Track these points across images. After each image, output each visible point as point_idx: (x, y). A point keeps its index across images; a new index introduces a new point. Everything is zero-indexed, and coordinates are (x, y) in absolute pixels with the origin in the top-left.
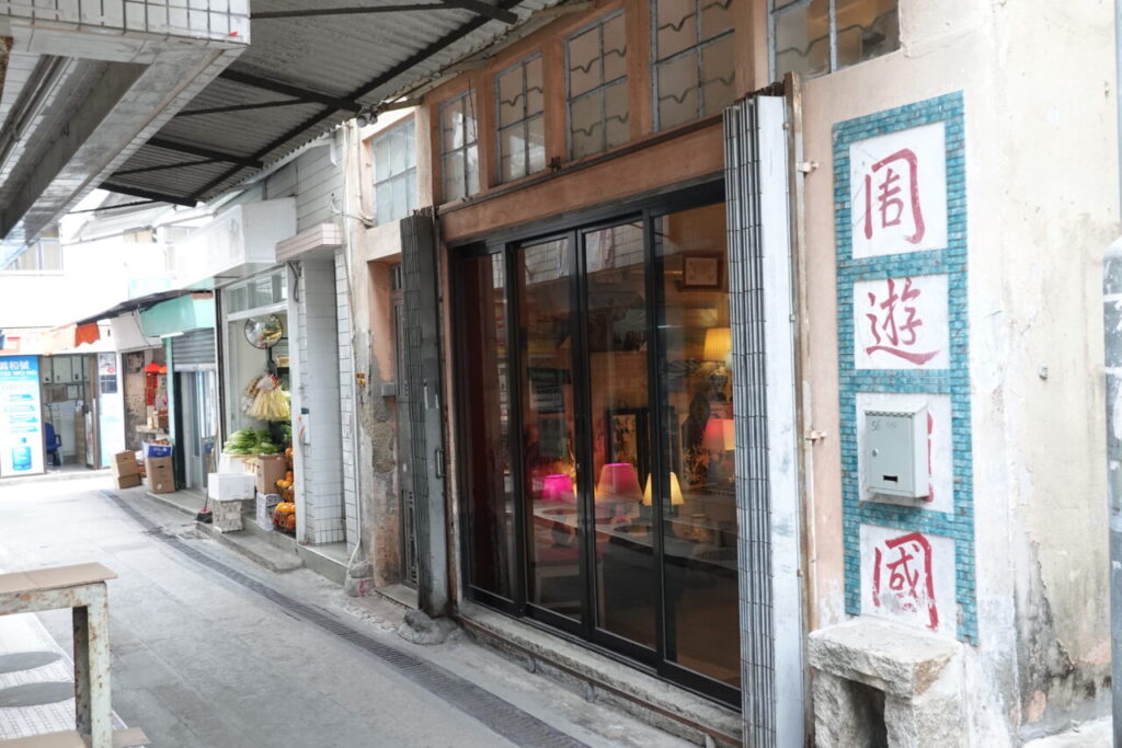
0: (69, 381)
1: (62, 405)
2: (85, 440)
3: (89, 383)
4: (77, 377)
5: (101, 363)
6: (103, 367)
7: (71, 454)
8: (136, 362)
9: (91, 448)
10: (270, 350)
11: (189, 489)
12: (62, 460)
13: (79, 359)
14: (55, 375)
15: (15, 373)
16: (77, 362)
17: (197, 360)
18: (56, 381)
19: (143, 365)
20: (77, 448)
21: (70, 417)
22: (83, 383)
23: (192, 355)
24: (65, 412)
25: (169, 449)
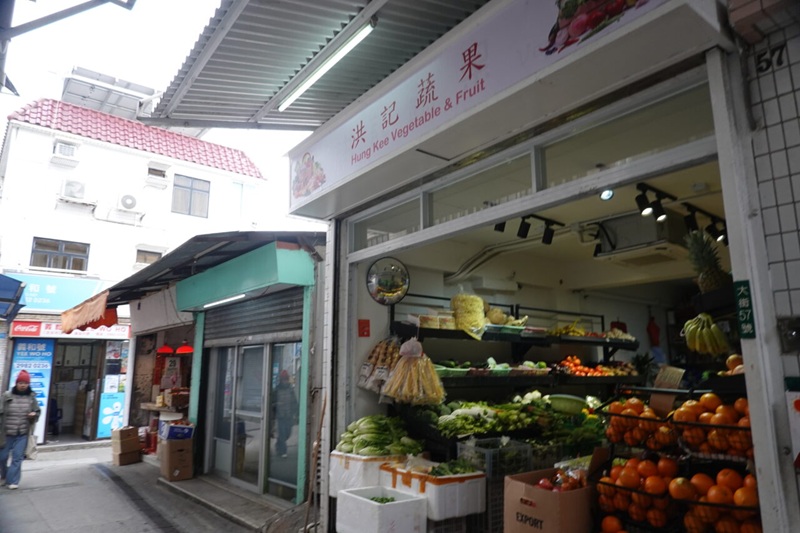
0: (77, 365)
1: (68, 384)
2: (84, 414)
3: (95, 367)
4: (83, 362)
5: (109, 349)
6: (110, 352)
7: (68, 425)
8: (148, 345)
9: (89, 421)
10: (392, 307)
11: (206, 475)
12: (60, 429)
13: (88, 348)
14: (66, 359)
15: (32, 354)
16: (87, 350)
17: (244, 332)
18: (66, 365)
19: (154, 347)
20: (75, 420)
21: (73, 394)
22: (90, 367)
23: (238, 327)
24: (69, 390)
25: (190, 429)
